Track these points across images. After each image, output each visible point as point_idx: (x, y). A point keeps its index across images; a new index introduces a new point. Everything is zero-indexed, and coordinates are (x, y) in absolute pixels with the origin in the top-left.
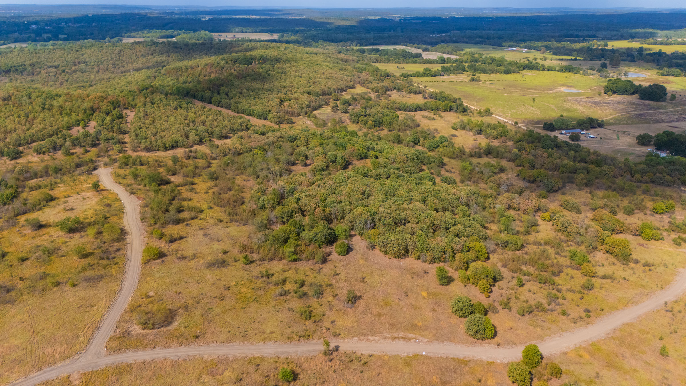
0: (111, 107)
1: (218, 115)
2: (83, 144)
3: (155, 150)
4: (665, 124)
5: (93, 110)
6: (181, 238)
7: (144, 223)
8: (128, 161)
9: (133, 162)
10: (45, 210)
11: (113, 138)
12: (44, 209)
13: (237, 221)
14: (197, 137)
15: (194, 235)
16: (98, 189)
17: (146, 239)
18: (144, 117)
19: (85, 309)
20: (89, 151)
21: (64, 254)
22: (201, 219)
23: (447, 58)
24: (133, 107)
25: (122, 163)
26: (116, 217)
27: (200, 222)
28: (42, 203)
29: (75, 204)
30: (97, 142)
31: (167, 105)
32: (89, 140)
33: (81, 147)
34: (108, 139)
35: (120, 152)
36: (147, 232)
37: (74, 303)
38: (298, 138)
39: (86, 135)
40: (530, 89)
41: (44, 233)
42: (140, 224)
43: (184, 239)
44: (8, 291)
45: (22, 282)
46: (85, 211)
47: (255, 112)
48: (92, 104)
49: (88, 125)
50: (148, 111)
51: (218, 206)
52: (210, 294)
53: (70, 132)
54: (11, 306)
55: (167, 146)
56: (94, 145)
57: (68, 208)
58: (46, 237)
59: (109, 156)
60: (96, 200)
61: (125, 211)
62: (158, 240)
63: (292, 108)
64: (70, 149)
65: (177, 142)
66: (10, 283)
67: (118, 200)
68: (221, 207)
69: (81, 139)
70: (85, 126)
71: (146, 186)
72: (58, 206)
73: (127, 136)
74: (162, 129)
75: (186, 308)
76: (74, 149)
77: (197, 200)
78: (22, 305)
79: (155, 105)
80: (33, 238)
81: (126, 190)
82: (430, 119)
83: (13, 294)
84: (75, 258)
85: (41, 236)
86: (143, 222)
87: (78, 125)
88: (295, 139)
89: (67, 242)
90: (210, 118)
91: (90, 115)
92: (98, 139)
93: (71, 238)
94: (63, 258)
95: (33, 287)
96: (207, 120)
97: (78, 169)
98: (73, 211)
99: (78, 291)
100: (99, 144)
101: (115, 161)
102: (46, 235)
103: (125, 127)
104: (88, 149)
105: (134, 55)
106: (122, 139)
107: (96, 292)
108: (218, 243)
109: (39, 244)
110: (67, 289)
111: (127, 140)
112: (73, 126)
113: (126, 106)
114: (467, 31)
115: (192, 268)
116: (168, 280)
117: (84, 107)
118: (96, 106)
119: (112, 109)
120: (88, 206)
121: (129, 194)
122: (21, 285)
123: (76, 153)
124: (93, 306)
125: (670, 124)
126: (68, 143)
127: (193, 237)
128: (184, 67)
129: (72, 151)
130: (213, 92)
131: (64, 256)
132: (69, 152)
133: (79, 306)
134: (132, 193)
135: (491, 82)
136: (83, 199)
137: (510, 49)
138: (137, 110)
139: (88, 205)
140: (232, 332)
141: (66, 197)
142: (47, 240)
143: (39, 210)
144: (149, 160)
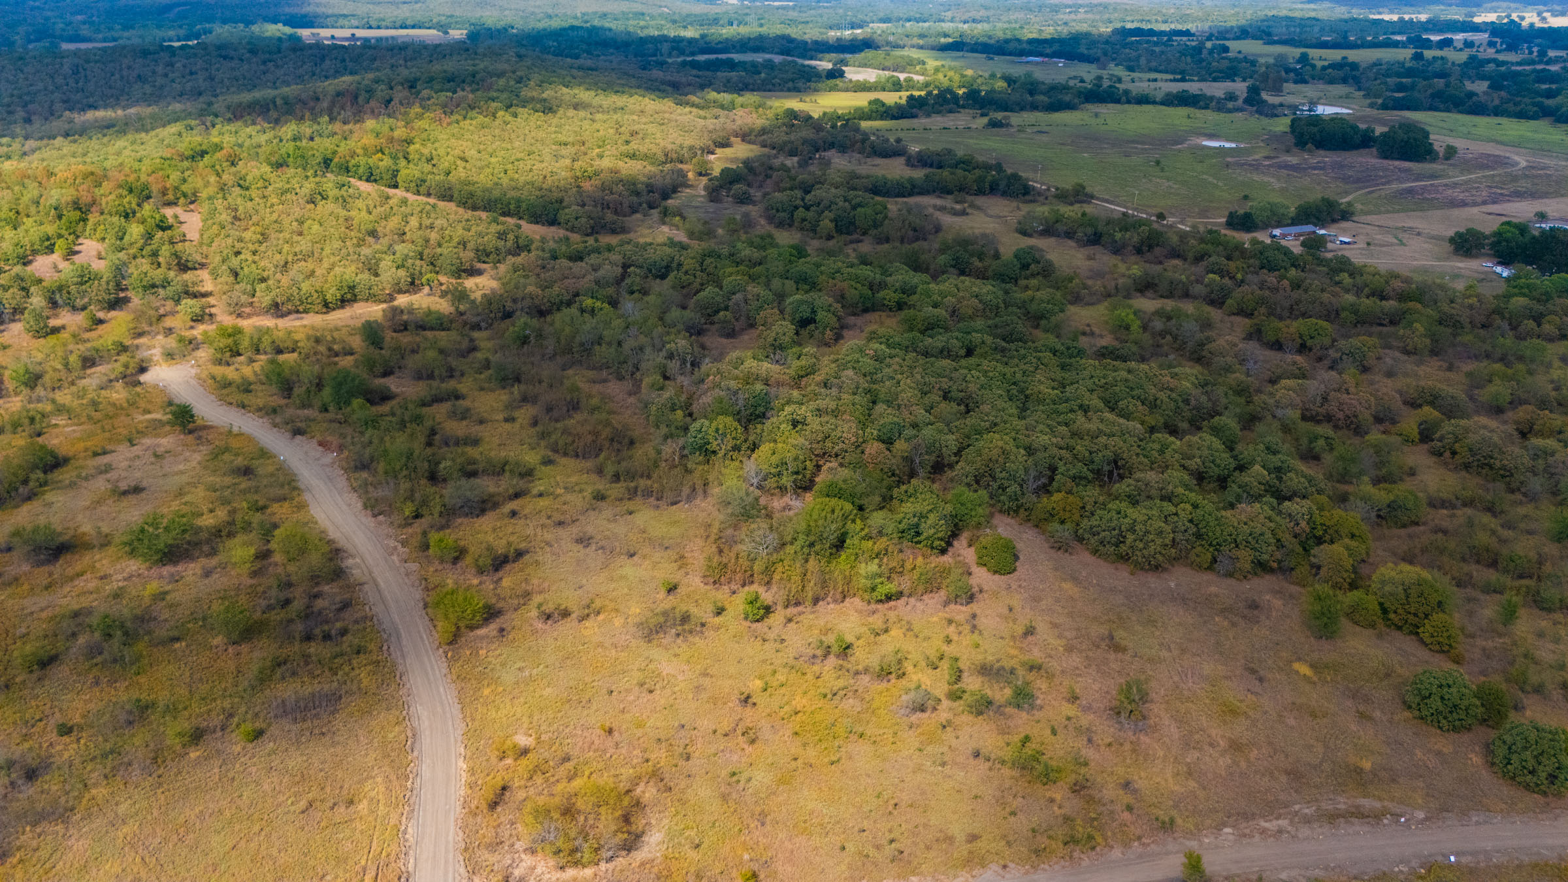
0: (130, 201)
1: (433, 215)
2: (79, 303)
3: (298, 312)
4: (1475, 210)
5: (82, 209)
6: (519, 554)
7: (381, 518)
8: (236, 343)
9: (252, 344)
10: (49, 497)
11: (165, 284)
12: (43, 493)
13: (648, 493)
14: (402, 273)
15: (548, 544)
16: (191, 426)
17: (414, 566)
18: (233, 223)
19: (329, 813)
20: (101, 322)
21: (176, 633)
22: (541, 495)
23: (905, 80)
24: (193, 199)
25: (221, 350)
26: (286, 504)
27: (543, 503)
28: (33, 476)
29: (138, 474)
30: (122, 295)
31: (287, 191)
32: (96, 291)
33: (74, 309)
34: (153, 286)
35: (198, 319)
36: (404, 543)
37: (281, 798)
38: (674, 265)
39: (86, 278)
40: (1133, 142)
41: (78, 567)
42: (370, 521)
43: (527, 557)
44: (31, 775)
45: (66, 739)
46: (180, 493)
47: (524, 205)
48: (72, 191)
49: (77, 248)
50: (241, 208)
51: (566, 454)
52: (706, 724)
53: (29, 268)
54: (60, 828)
55: (329, 297)
56: (116, 303)
57: (123, 486)
58: (88, 583)
59: (169, 331)
60: (197, 457)
61: (302, 487)
62: (448, 566)
63: (612, 193)
64: (48, 318)
65: (352, 288)
66: (26, 745)
67: (264, 454)
68: (577, 456)
69: (73, 289)
70: (71, 253)
71: (326, 410)
72: (85, 484)
73: (204, 274)
74: (296, 254)
75: (656, 775)
76: (56, 316)
77: (496, 440)
78: (99, 822)
79: (254, 193)
80: (47, 588)
81: (275, 425)
82: (956, 213)
83: (51, 784)
84: (215, 642)
85: (72, 579)
86: (375, 516)
87: (50, 250)
88: (668, 268)
89: (166, 593)
90: (414, 222)
91: (78, 223)
92: (119, 288)
93: (175, 579)
94: (177, 645)
95: (112, 752)
96: (407, 230)
97: (89, 371)
98: (143, 495)
99: (274, 752)
100: (127, 300)
101: (192, 344)
102: (88, 576)
103: (190, 251)
104: (101, 315)
105: (117, 76)
106: (194, 284)
107: (339, 749)
108: (630, 561)
109: (76, 607)
110: (237, 749)
111: (208, 286)
112: (35, 252)
113: (171, 197)
114: (908, 24)
115: (600, 645)
116: (549, 690)
117: (53, 201)
118: (86, 198)
119: (134, 205)
120: (184, 479)
121: (288, 435)
122: (67, 750)
123: (64, 327)
124: (351, 802)
125: (1486, 208)
126: (37, 301)
127: (548, 549)
128: (279, 102)
129: (53, 323)
130: (395, 158)
131: (177, 639)
132: (46, 326)
133: (303, 804)
134: (297, 432)
135: (1039, 129)
136: (156, 456)
137: (1024, 59)
138: (205, 207)
139: (182, 472)
140: (850, 847)
141: (96, 454)
142: (97, 590)
143: (29, 499)
144: (297, 337)
